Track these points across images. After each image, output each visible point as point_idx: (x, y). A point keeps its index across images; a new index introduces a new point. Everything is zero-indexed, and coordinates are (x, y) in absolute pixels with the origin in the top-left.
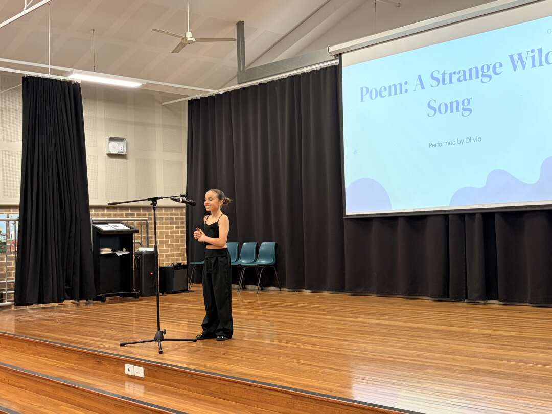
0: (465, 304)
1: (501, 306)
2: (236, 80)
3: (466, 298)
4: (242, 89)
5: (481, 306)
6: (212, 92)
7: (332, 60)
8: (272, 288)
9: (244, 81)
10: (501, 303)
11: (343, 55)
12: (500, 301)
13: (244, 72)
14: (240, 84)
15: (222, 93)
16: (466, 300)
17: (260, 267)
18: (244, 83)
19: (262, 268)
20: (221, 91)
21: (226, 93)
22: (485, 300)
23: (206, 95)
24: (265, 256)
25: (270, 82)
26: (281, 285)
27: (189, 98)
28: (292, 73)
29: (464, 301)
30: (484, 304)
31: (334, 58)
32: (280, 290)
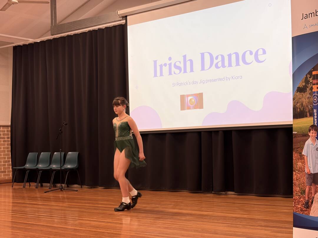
0: (211, 195)
1: (236, 196)
2: (50, 32)
3: (213, 190)
4: (54, 39)
5: (223, 196)
6: (31, 41)
7: (120, 20)
8: (76, 186)
10: (236, 194)
11: (128, 17)
12: (235, 192)
13: (55, 27)
14: (53, 35)
15: (39, 41)
16: (213, 192)
17: (66, 170)
18: (56, 34)
19: (68, 171)
20: (38, 41)
21: (42, 42)
22: (226, 192)
23: (27, 43)
24: (70, 162)
25: (75, 35)
26: (82, 184)
27: (14, 45)
28: (91, 29)
29: (211, 193)
30: (226, 194)
31: (121, 19)
32: (82, 187)
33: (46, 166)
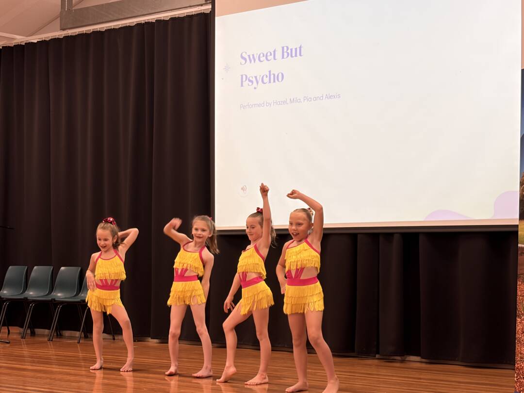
0: (376, 362)
1: (424, 365)
2: (57, 23)
3: (378, 353)
4: (67, 38)
5: (397, 365)
7: (202, 5)
9: (69, 27)
10: (424, 360)
12: (422, 358)
13: (70, 13)
14: (64, 30)
15: (36, 42)
16: (377, 356)
20: (34, 39)
21: (42, 43)
22: (403, 356)
23: (12, 44)
28: (142, 20)
29: (374, 358)
30: (403, 361)
33: (42, 294)
